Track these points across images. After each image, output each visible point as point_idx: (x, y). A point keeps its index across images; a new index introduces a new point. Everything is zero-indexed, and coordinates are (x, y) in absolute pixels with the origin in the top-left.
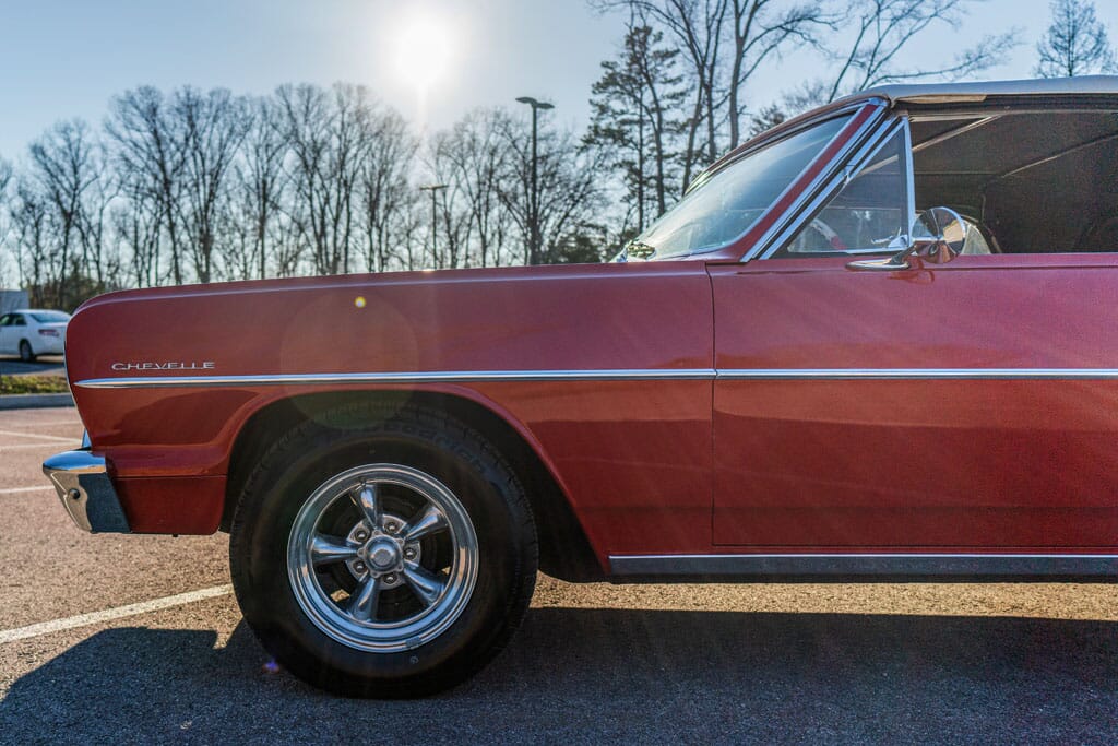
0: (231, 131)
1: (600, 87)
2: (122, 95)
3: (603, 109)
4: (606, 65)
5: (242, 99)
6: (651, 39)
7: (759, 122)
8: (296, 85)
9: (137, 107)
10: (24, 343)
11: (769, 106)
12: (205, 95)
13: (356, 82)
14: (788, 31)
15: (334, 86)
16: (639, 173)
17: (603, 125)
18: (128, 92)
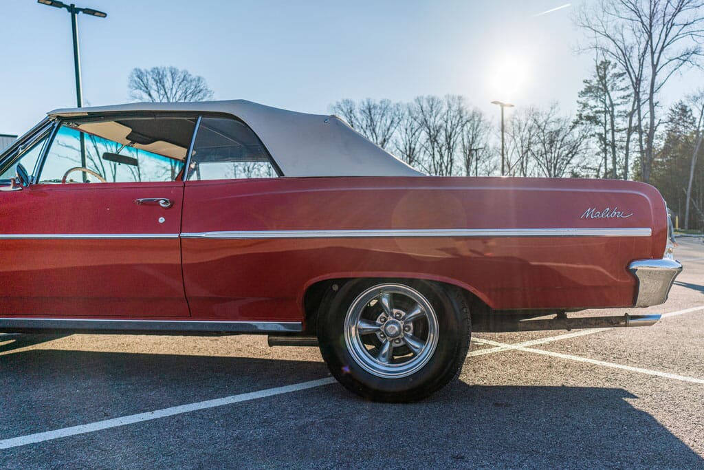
0: (392, 121)
1: (583, 94)
2: (335, 104)
3: (585, 105)
4: (586, 82)
5: (398, 104)
6: (610, 67)
7: (673, 111)
8: (426, 96)
9: (342, 110)
11: (678, 102)
12: (378, 103)
13: (457, 94)
14: (685, 61)
15: (445, 96)
16: (605, 139)
17: (584, 114)
18: (337, 102)
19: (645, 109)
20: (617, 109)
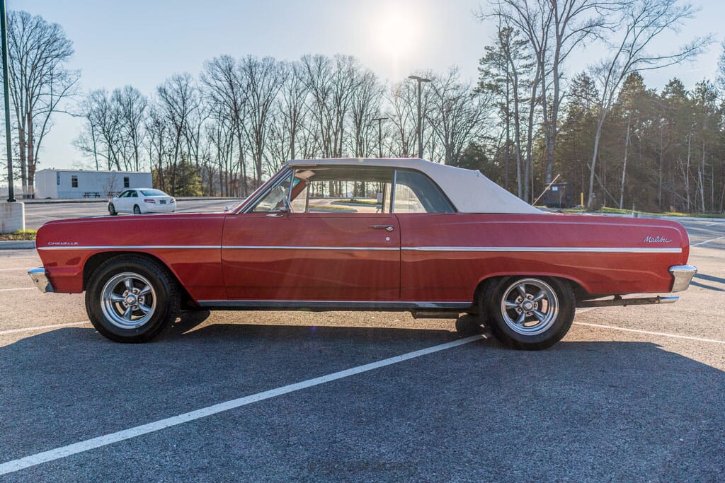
0: (275, 81)
1: (484, 61)
2: (212, 60)
3: (487, 73)
4: (487, 48)
5: (282, 63)
6: (513, 34)
7: (576, 82)
8: (313, 55)
9: (220, 67)
10: (136, 206)
11: (581, 73)
12: (260, 61)
13: (348, 54)
14: (588, 32)
15: (335, 56)
16: (507, 109)
17: (486, 81)
18: (215, 58)
19: (549, 79)
20: (520, 78)
